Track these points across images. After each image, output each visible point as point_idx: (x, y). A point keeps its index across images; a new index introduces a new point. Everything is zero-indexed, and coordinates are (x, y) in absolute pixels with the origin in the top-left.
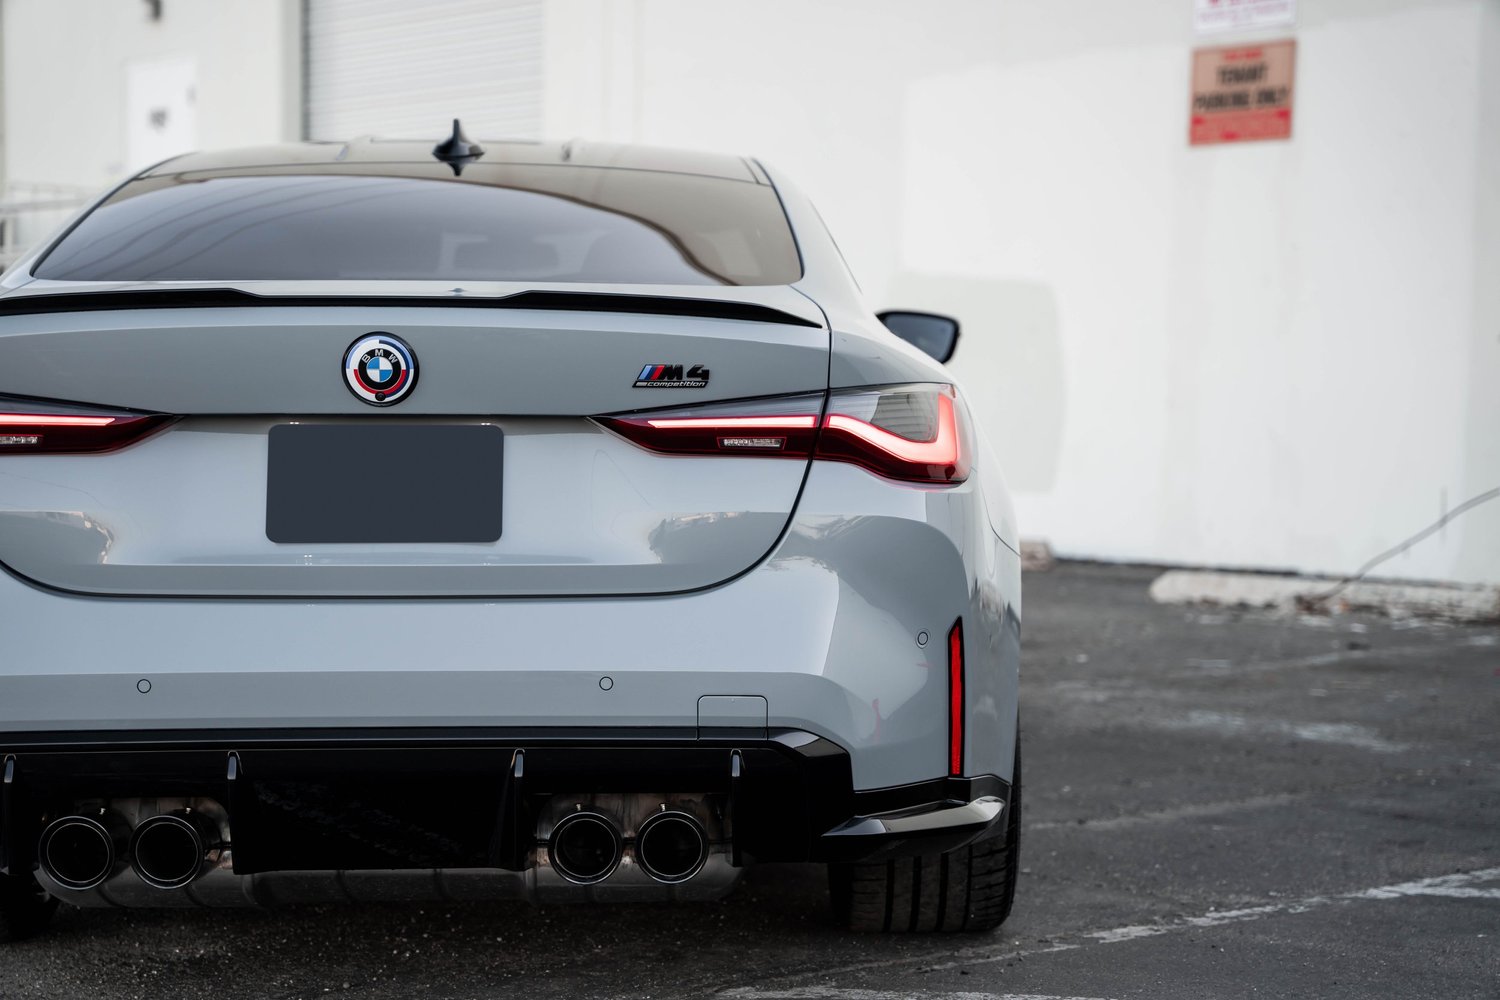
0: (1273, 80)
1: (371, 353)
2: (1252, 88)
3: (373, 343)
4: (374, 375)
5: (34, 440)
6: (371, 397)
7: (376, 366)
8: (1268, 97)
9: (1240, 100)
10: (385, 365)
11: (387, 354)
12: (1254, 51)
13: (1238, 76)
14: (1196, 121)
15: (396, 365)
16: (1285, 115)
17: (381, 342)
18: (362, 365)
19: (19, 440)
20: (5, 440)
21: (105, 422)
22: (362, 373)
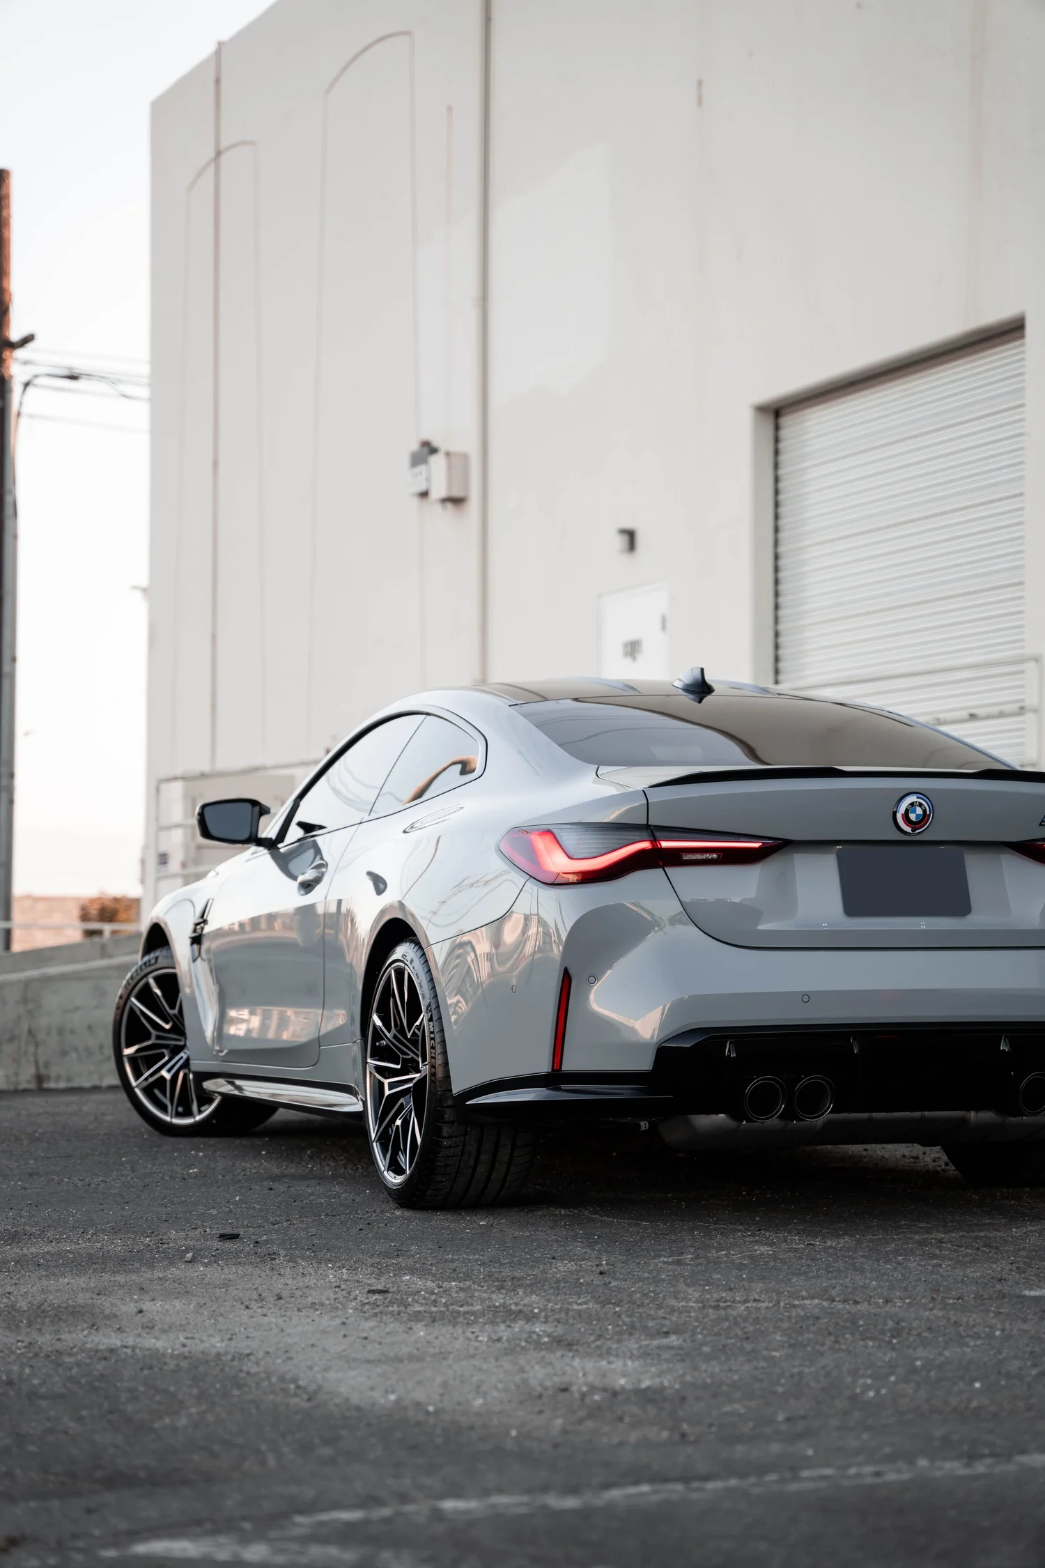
1: (912, 804)
3: (913, 799)
4: (913, 817)
5: (715, 856)
6: (909, 830)
7: (914, 812)
10: (919, 811)
11: (920, 805)
15: (925, 811)
17: (918, 798)
18: (907, 811)
19: (709, 856)
20: (699, 857)
21: (757, 845)
22: (906, 816)
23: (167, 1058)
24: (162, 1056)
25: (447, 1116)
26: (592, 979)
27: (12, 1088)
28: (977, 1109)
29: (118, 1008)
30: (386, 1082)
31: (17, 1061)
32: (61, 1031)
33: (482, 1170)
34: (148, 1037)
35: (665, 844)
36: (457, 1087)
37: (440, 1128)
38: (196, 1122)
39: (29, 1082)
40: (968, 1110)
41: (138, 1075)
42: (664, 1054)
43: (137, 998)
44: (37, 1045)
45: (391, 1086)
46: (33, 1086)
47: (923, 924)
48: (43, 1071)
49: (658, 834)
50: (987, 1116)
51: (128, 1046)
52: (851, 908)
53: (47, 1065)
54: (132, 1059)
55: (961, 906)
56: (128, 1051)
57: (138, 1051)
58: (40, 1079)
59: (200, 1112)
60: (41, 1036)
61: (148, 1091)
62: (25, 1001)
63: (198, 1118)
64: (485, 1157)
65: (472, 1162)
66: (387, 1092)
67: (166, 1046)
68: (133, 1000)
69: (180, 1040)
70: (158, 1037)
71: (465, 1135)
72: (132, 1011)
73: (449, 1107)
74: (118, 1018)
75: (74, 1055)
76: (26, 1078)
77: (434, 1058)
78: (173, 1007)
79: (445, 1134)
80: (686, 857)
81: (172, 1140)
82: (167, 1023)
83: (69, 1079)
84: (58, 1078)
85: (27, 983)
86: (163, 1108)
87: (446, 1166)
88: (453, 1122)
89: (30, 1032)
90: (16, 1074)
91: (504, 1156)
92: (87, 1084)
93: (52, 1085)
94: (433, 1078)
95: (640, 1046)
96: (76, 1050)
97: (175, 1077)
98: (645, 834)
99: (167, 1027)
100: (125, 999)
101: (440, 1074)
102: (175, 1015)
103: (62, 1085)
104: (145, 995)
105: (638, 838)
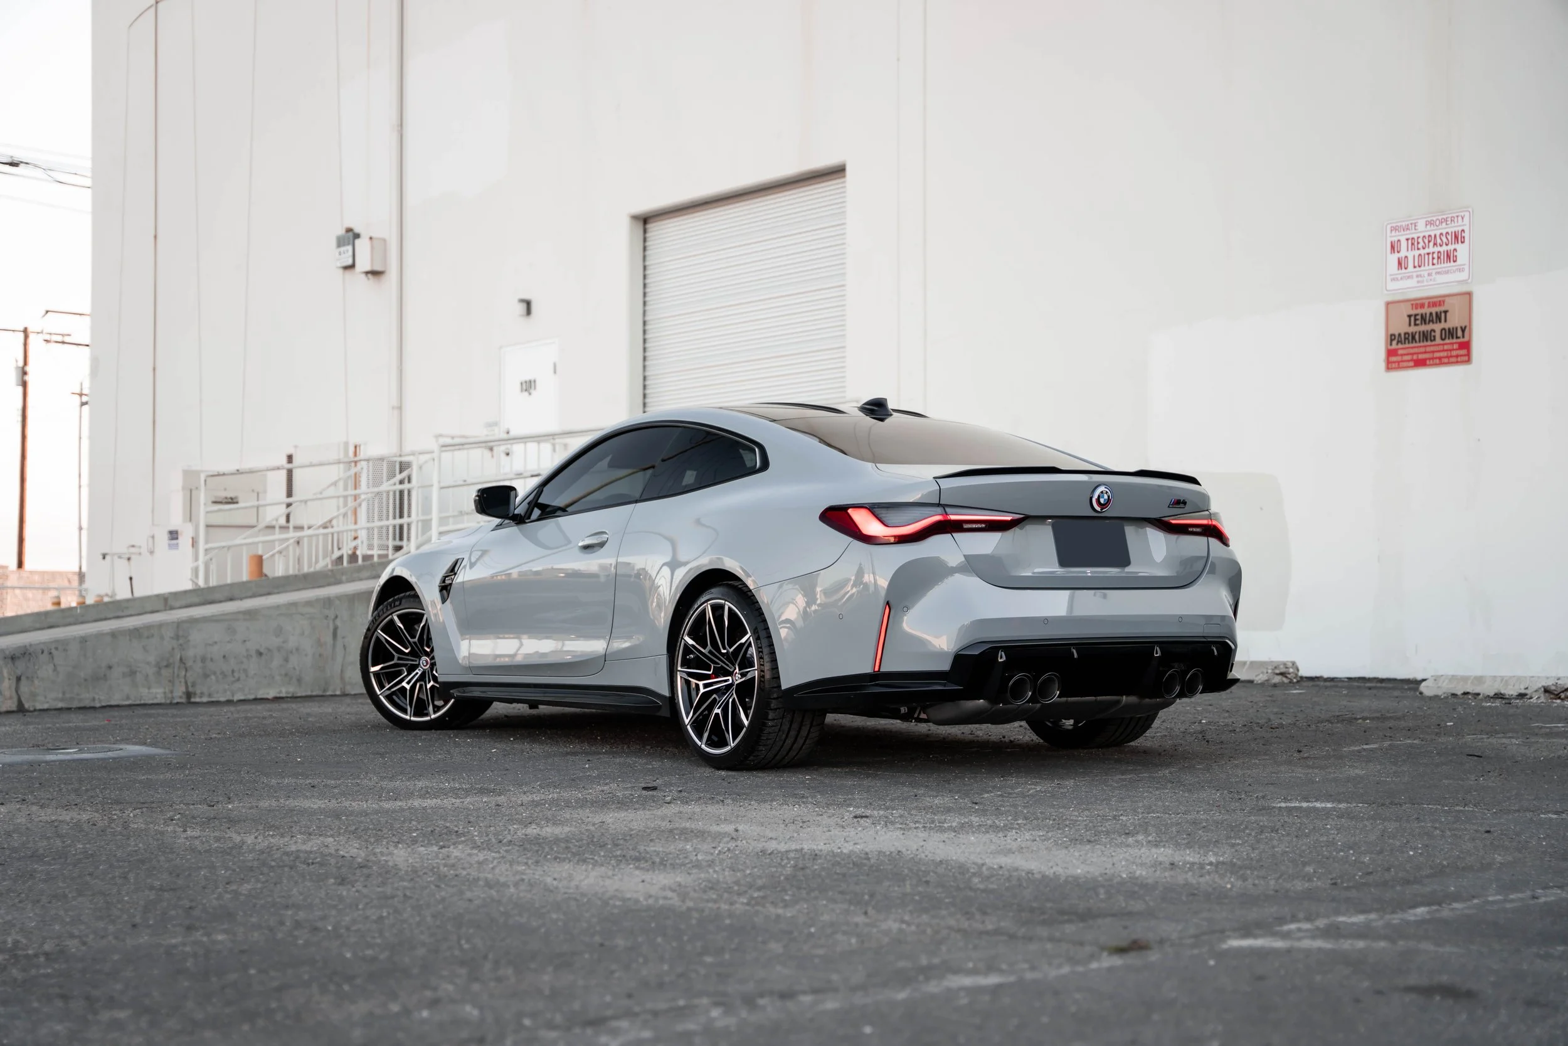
0: (1453, 321)
1: (1102, 492)
2: (1437, 327)
3: (1100, 489)
4: (1102, 501)
5: (983, 526)
6: (1098, 509)
7: (1102, 497)
8: (1450, 333)
9: (1427, 336)
10: (1106, 497)
11: (1107, 492)
12: (1437, 301)
13: (1424, 319)
14: (1390, 353)
15: (1109, 497)
16: (1466, 346)
17: (1104, 489)
18: (1099, 496)
19: (979, 526)
20: (974, 526)
21: (1009, 518)
22: (1098, 500)
23: (406, 673)
24: (400, 673)
25: (772, 705)
26: (905, 609)
27: (168, 702)
28: (1128, 695)
29: (365, 638)
30: (701, 683)
31: (171, 682)
32: (203, 660)
33: (789, 742)
34: (392, 659)
35: (953, 517)
36: (785, 685)
37: (767, 714)
38: (432, 720)
39: (181, 697)
40: (1122, 695)
41: (381, 687)
42: (959, 659)
43: (382, 630)
44: (186, 670)
45: (706, 686)
46: (183, 700)
47: (1089, 571)
48: (191, 689)
49: (948, 510)
50: (1133, 699)
51: (374, 665)
52: (1063, 562)
53: (194, 685)
54: (376, 674)
55: (1123, 560)
56: (373, 669)
57: (382, 669)
58: (189, 695)
59: (435, 712)
60: (189, 663)
61: (389, 698)
62: (177, 637)
63: (433, 716)
64: (793, 733)
65: (784, 736)
66: (702, 690)
67: (405, 665)
68: (379, 631)
69: (416, 661)
70: (399, 659)
71: (783, 717)
72: (378, 638)
73: (774, 699)
74: (366, 645)
75: (213, 677)
76: (179, 694)
77: (763, 665)
78: (413, 637)
79: (770, 717)
80: (966, 526)
81: (411, 732)
82: (407, 649)
83: (210, 695)
84: (202, 695)
85: (179, 624)
86: (405, 711)
87: (767, 739)
88: (776, 709)
89: (181, 659)
90: (172, 692)
91: (804, 733)
92: (222, 699)
93: (198, 700)
94: (762, 679)
95: (941, 654)
96: (215, 673)
97: (413, 688)
98: (940, 510)
99: (407, 651)
100: (370, 632)
101: (768, 676)
102: (415, 643)
103: (205, 699)
104: (390, 628)
105: (933, 513)
